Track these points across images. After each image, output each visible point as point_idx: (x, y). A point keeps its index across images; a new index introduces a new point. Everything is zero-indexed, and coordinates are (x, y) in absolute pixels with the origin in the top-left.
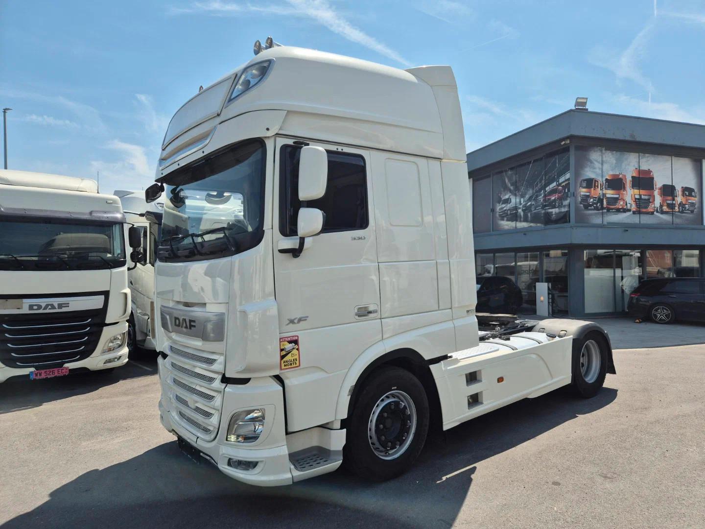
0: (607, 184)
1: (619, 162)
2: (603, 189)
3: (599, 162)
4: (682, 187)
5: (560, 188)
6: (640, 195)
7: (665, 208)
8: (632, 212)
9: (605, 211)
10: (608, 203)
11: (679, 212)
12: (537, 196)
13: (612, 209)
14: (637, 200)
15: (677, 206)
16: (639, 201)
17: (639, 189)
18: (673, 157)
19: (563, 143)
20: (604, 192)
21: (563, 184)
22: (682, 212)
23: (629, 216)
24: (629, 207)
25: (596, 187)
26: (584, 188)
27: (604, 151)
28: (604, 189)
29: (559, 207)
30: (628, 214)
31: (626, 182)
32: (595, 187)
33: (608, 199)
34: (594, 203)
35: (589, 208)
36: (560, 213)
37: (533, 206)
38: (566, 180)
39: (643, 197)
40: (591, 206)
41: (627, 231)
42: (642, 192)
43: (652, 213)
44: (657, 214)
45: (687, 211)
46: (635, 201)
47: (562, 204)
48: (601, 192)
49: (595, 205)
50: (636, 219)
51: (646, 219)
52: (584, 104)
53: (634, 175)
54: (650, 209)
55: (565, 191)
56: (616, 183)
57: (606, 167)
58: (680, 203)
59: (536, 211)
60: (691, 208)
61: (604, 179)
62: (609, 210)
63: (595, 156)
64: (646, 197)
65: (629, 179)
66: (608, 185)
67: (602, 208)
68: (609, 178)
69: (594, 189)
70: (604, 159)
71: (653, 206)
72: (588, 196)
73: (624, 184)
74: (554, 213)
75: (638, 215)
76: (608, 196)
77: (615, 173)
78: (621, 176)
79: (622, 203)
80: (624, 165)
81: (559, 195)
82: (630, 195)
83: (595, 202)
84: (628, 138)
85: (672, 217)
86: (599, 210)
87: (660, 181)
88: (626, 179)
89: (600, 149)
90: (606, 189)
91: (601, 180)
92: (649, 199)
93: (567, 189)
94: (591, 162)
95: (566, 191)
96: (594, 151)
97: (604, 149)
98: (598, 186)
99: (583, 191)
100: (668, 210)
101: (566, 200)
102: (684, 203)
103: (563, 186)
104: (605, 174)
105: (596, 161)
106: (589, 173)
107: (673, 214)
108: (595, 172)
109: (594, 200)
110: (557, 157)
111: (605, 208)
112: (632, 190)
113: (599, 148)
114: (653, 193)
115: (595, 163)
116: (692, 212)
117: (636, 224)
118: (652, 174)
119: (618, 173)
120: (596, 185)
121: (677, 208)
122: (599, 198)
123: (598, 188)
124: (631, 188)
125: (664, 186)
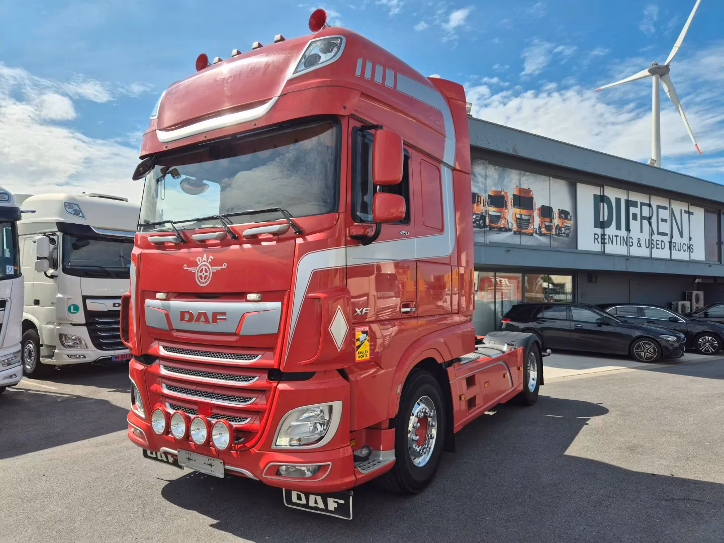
0: (490, 200)
1: (501, 177)
2: (485, 205)
3: (482, 176)
4: (559, 210)
6: (521, 215)
7: (543, 230)
8: (513, 232)
9: (488, 229)
10: (490, 222)
11: (556, 234)
13: (495, 228)
14: (518, 220)
15: (554, 228)
16: (520, 221)
17: (519, 208)
18: (551, 178)
20: (487, 209)
23: (509, 237)
24: (510, 227)
25: (479, 202)
27: (487, 165)
28: (487, 206)
30: (509, 234)
31: (507, 199)
32: (477, 203)
33: (490, 216)
34: (477, 220)
39: (523, 216)
41: (509, 251)
42: (523, 212)
43: (532, 234)
44: (537, 236)
45: (563, 235)
46: (516, 221)
48: (484, 208)
49: (477, 223)
50: (516, 240)
51: (526, 241)
52: (469, 109)
53: (516, 193)
54: (530, 230)
56: (498, 200)
57: (489, 182)
58: (557, 226)
60: (567, 232)
61: (487, 195)
62: (491, 228)
63: (479, 169)
64: (526, 218)
65: (510, 197)
67: (485, 226)
68: (491, 194)
69: (477, 205)
70: (487, 173)
71: (532, 227)
73: (506, 202)
75: (519, 235)
76: (491, 213)
77: (497, 190)
78: (503, 193)
79: (503, 222)
80: (506, 180)
82: (511, 213)
83: (477, 218)
84: (511, 152)
85: (548, 240)
86: (481, 228)
87: (539, 202)
88: (508, 197)
89: (483, 163)
91: (484, 196)
92: (529, 220)
94: (475, 176)
96: (478, 164)
97: (487, 162)
98: (480, 202)
100: (546, 232)
102: (560, 226)
104: (488, 189)
105: (479, 174)
106: (473, 187)
107: (550, 236)
108: (478, 187)
109: (477, 217)
111: (487, 226)
112: (513, 208)
113: (483, 161)
114: (532, 213)
115: (479, 177)
116: (568, 235)
117: (518, 245)
118: (531, 193)
119: (500, 190)
120: (479, 200)
121: (554, 231)
122: (482, 215)
123: (481, 204)
124: (512, 207)
125: (543, 206)
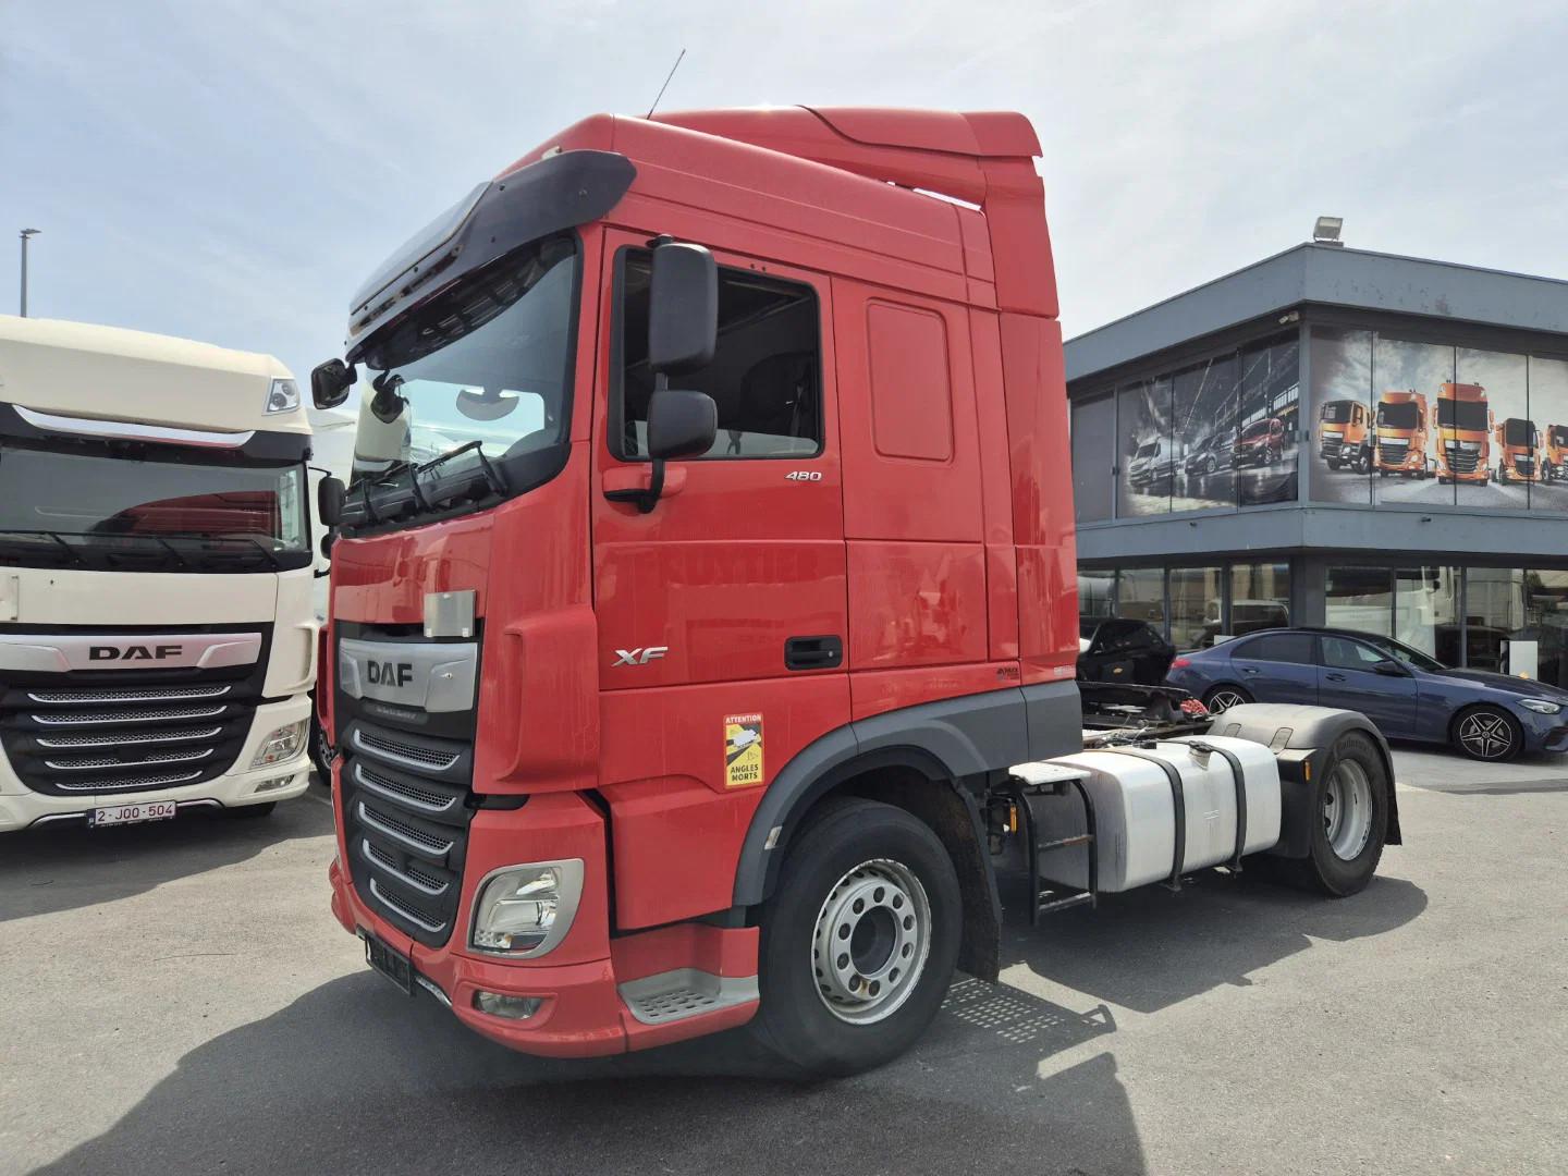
0: (1383, 413)
1: (1409, 365)
2: (1372, 424)
3: (1364, 365)
4: (1551, 426)
5: (1276, 420)
6: (1457, 442)
7: (1512, 473)
8: (1437, 479)
9: (1378, 474)
10: (1384, 459)
11: (1542, 481)
12: (1221, 440)
13: (1394, 471)
14: (1449, 453)
15: (1539, 467)
16: (1454, 456)
17: (1455, 428)
18: (1531, 358)
19: (1284, 320)
20: (1375, 432)
21: (1282, 413)
22: (1550, 482)
23: (1430, 488)
24: (1431, 469)
25: (1356, 420)
26: (1330, 421)
27: (1376, 340)
28: (1375, 426)
29: (1273, 464)
30: (1428, 483)
31: (1425, 410)
32: (1354, 421)
33: (1384, 447)
34: (1351, 457)
35: (1342, 467)
36: (1274, 477)
37: (1211, 463)
38: (1289, 405)
39: (1462, 445)
40: (1345, 462)
41: (1429, 520)
42: (1461, 434)
43: (1483, 483)
44: (1497, 486)
45: (1562, 481)
46: (1446, 455)
47: (1280, 456)
48: (1368, 431)
49: (1354, 462)
50: (1446, 496)
51: (1468, 497)
52: (1335, 232)
53: (1444, 395)
54: (1479, 473)
55: (1287, 427)
56: (1403, 414)
57: (1379, 374)
58: (1545, 463)
59: (1220, 473)
61: (1376, 404)
62: (1385, 473)
63: (1356, 350)
64: (1471, 447)
65: (1431, 405)
66: (1385, 417)
67: (1371, 469)
68: (1386, 402)
69: (1353, 426)
70: (1377, 358)
71: (1485, 466)
72: (1339, 441)
73: (1421, 416)
74: (1260, 478)
75: (1452, 486)
76: (1384, 441)
77: (1400, 391)
78: (1413, 397)
79: (1415, 458)
80: (1420, 371)
81: (1274, 437)
82: (1433, 440)
83: (1354, 453)
84: (1432, 311)
85: (1526, 493)
86: (1363, 473)
87: (1502, 411)
88: (1425, 404)
89: (1367, 336)
90: (1380, 425)
91: (1368, 406)
92: (1476, 451)
93: (1290, 424)
94: (1348, 365)
95: (1290, 429)
96: (1355, 340)
97: (1376, 335)
98: (1361, 419)
99: (1328, 430)
100: (1517, 476)
101: (1290, 448)
102: (1554, 462)
103: (1281, 418)
104: (1377, 390)
105: (1360, 363)
106: (1342, 389)
107: (1529, 485)
108: (1355, 387)
109: (1353, 450)
110: (1269, 351)
111: (1376, 470)
112: (1439, 429)
113: (1366, 332)
114: (1485, 437)
115: (1357, 366)
117: (1447, 506)
118: (1482, 395)
119: (1408, 392)
120: (1359, 416)
121: (1537, 473)
122: (1364, 446)
123: (1361, 422)
124: (1436, 425)
125: (1510, 421)
